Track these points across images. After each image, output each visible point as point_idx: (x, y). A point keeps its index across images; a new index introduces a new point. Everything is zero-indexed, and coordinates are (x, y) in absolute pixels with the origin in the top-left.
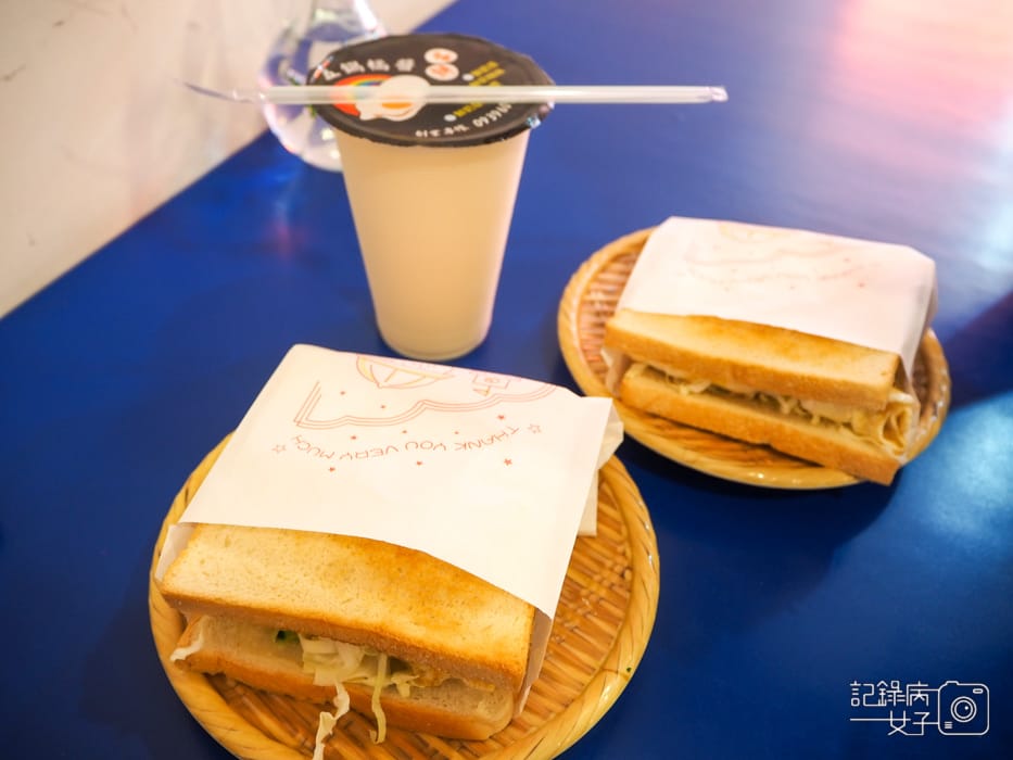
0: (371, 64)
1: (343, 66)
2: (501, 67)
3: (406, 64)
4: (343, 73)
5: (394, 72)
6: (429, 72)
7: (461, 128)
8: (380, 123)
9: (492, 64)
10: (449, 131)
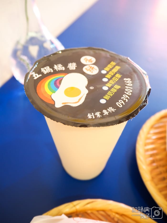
0: (56, 67)
1: (42, 70)
2: (117, 65)
3: (72, 66)
4: (42, 73)
5: (67, 71)
6: (84, 69)
7: (111, 109)
8: (67, 108)
9: (113, 63)
10: (105, 112)
